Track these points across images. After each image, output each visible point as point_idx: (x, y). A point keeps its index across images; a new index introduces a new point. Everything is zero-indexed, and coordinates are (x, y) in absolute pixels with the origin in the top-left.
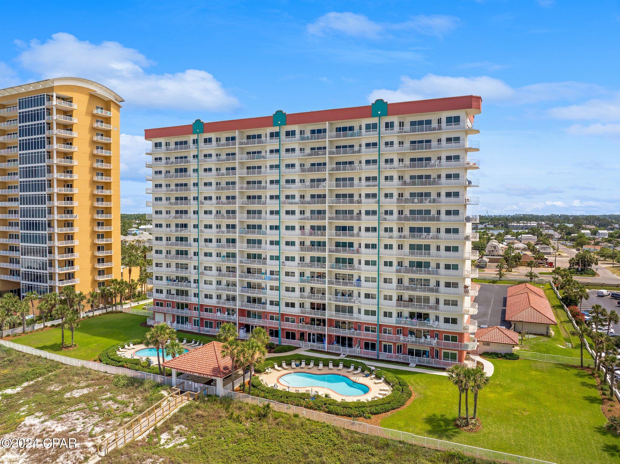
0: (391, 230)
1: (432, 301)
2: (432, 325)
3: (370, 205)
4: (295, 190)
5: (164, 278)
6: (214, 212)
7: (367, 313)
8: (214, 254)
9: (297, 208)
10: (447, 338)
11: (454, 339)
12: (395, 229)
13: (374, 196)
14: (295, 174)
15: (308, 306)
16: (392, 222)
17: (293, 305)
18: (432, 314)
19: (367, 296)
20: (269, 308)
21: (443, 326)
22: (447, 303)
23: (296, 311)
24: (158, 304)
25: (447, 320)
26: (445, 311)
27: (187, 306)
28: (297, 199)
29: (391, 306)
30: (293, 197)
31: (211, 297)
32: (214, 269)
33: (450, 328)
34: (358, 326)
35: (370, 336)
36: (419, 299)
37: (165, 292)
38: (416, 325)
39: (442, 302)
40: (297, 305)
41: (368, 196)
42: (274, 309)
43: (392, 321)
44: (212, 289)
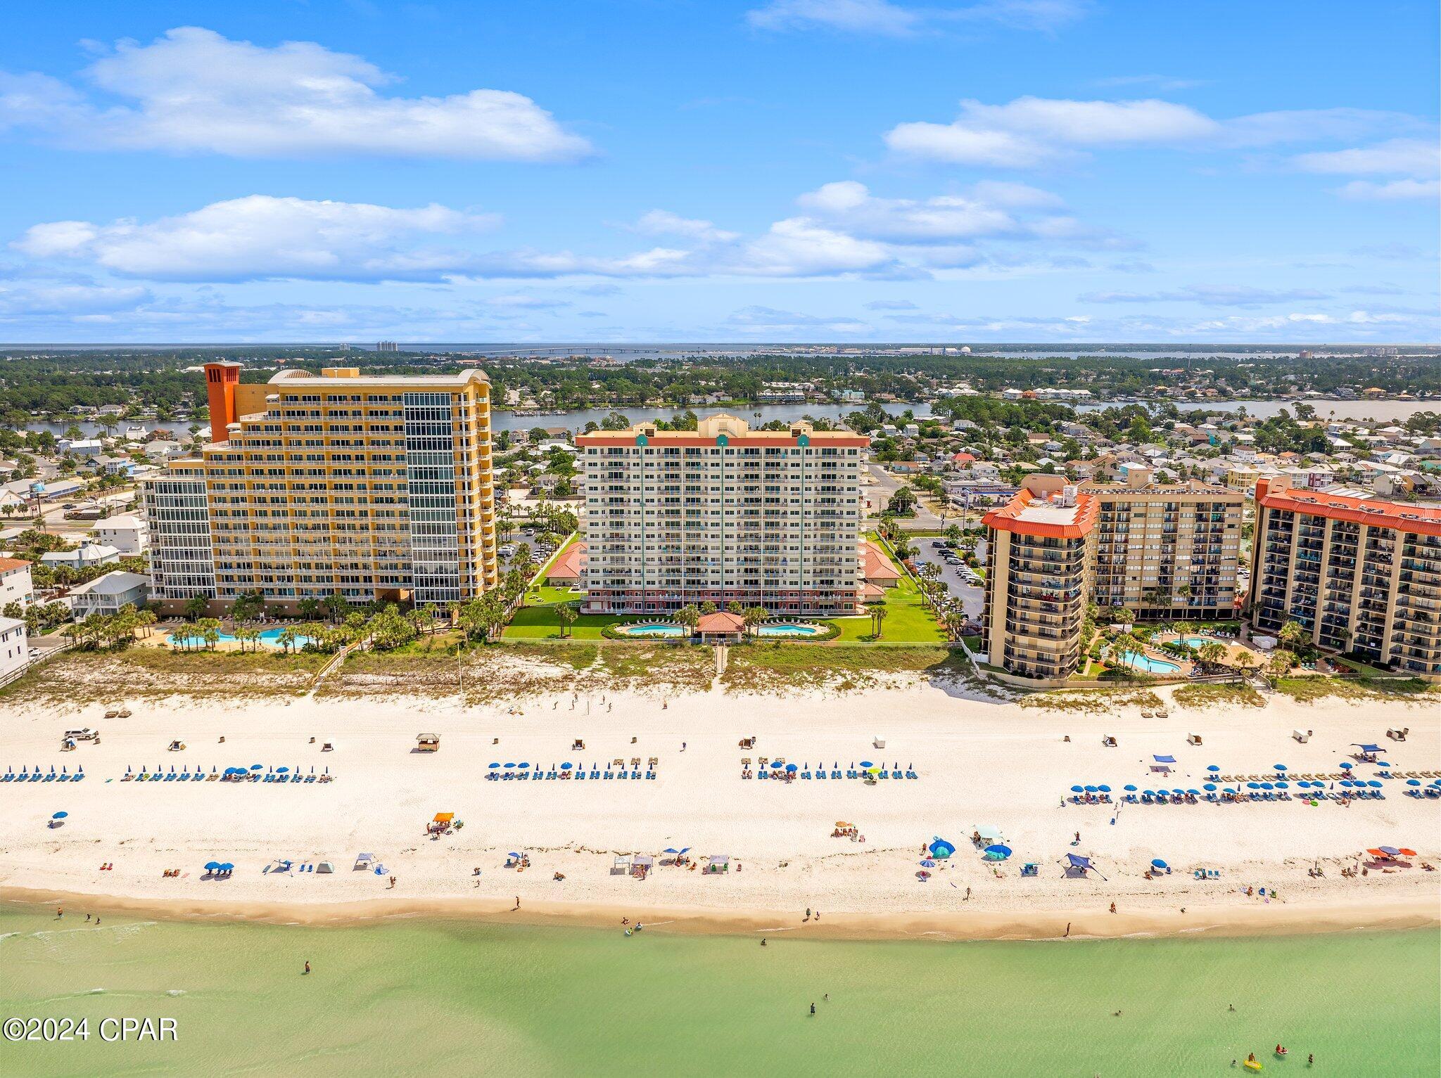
0: (810, 525)
1: (836, 571)
2: (836, 587)
3: (794, 507)
4: (733, 495)
5: (601, 571)
6: (656, 512)
7: (791, 583)
8: (656, 547)
9: (735, 510)
10: (847, 595)
11: (851, 595)
12: (812, 524)
13: (797, 501)
14: (733, 483)
15: (742, 582)
16: (810, 519)
17: (732, 583)
18: (836, 579)
19: (792, 572)
20: (710, 587)
21: (844, 587)
22: (847, 572)
23: (734, 587)
24: (593, 594)
25: (847, 583)
26: (845, 577)
27: (623, 593)
28: (735, 503)
29: (809, 577)
30: (732, 501)
31: (653, 583)
32: (657, 559)
33: (849, 588)
34: (782, 593)
35: (795, 599)
36: (827, 571)
37: (601, 582)
38: (825, 588)
39: (843, 571)
40: (735, 583)
41: (792, 501)
42: (716, 587)
43: (810, 587)
44: (654, 577)
